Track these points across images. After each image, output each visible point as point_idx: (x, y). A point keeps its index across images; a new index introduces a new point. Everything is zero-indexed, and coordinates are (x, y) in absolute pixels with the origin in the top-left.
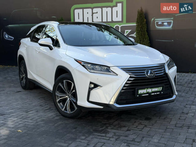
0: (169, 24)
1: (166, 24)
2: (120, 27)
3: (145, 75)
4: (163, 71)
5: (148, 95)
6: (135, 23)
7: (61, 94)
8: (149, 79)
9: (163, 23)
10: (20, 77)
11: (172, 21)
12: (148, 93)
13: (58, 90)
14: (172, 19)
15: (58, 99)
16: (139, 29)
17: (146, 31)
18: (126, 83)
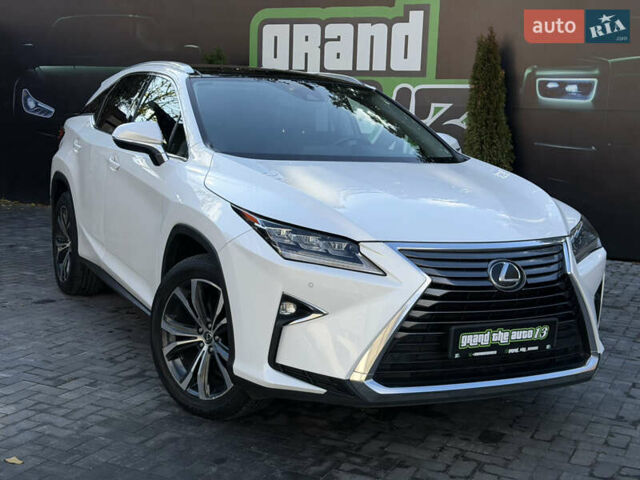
0: (584, 89)
1: (572, 89)
2: (414, 91)
3: (487, 279)
4: (554, 268)
5: (495, 352)
6: (467, 81)
7: (181, 326)
8: (500, 294)
9: (563, 85)
10: (55, 248)
11: (595, 80)
12: (493, 346)
13: (170, 312)
14: (596, 72)
15: (169, 343)
16: (479, 103)
17: (502, 111)
18: (416, 307)
